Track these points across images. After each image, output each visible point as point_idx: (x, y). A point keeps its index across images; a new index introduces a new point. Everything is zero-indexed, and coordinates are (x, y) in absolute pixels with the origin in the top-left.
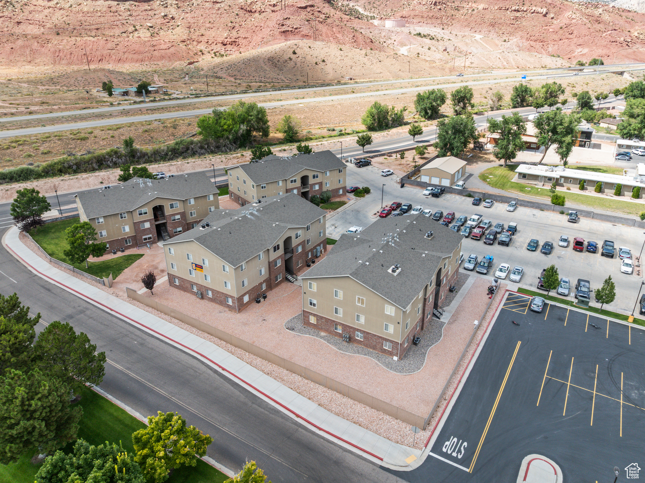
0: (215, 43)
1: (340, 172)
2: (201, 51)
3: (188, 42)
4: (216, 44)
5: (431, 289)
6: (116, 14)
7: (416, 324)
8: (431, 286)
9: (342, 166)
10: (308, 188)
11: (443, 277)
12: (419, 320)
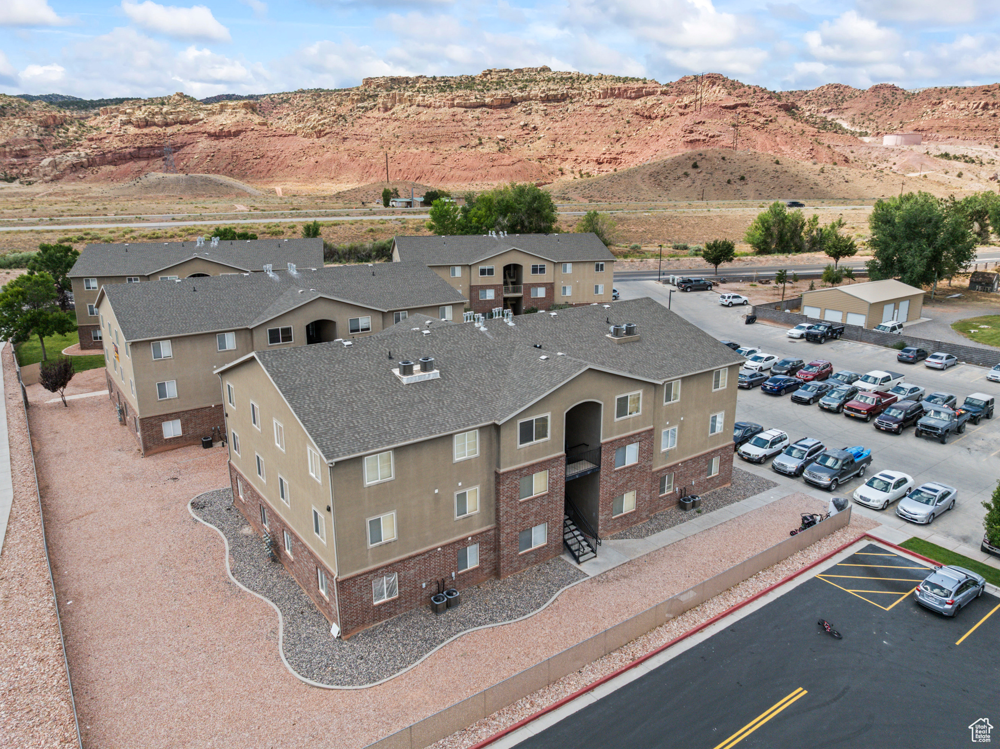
0: (586, 161)
1: (597, 270)
2: (561, 170)
3: (549, 160)
4: (588, 163)
5: (531, 453)
6: (460, 124)
7: (449, 545)
8: (535, 442)
9: (604, 258)
10: (520, 292)
11: (616, 440)
12: (470, 539)
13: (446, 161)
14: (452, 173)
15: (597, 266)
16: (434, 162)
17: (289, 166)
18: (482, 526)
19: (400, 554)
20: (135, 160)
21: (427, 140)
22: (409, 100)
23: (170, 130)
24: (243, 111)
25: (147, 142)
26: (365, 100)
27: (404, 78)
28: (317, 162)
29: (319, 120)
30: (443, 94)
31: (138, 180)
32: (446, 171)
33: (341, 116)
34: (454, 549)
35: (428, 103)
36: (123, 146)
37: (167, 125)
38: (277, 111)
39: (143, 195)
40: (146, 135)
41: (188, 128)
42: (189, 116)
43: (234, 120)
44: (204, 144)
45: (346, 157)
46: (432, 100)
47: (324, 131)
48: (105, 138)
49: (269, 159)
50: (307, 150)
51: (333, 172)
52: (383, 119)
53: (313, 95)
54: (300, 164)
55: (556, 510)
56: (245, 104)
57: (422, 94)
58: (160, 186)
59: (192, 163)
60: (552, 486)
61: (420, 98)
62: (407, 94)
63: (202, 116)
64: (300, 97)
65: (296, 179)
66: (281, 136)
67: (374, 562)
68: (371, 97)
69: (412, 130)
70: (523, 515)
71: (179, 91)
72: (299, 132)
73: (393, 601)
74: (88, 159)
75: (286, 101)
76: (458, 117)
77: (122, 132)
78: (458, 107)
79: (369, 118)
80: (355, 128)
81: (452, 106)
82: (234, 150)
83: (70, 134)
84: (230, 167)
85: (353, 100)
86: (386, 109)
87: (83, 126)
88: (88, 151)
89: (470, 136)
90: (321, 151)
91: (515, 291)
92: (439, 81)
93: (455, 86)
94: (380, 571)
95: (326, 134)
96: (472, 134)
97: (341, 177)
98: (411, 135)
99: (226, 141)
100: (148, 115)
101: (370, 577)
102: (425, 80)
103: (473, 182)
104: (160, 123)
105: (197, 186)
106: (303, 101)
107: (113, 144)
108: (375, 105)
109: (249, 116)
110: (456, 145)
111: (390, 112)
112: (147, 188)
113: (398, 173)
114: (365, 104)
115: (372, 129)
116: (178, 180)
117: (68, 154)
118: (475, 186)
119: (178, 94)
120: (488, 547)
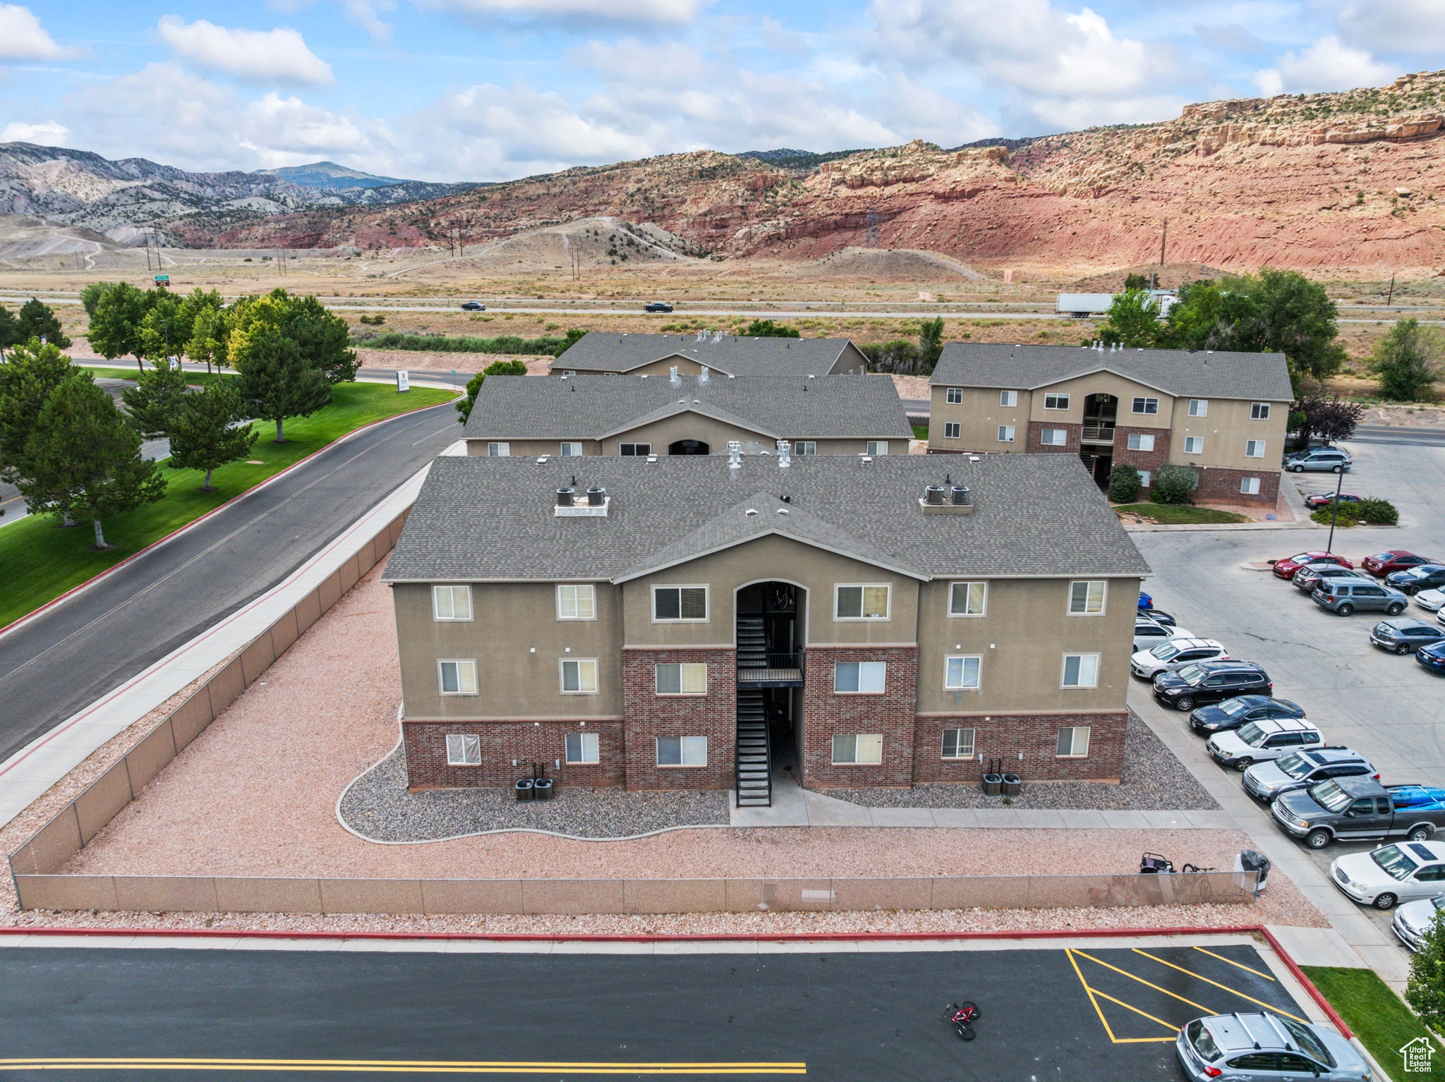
1: (1257, 416)
5: (675, 634)
6: (1329, 170)
7: (551, 723)
8: (680, 619)
9: (1270, 396)
10: (1111, 438)
11: (835, 649)
12: (583, 724)
13: (1281, 232)
14: (1287, 251)
15: (1256, 409)
16: (1260, 234)
17: (1034, 239)
18: (603, 713)
19: (482, 714)
20: (840, 230)
21: (1264, 198)
22: (1249, 136)
23: (888, 191)
24: (987, 162)
25: (858, 207)
26: (1180, 139)
27: (1251, 101)
28: (1074, 234)
29: (1103, 172)
30: (1308, 122)
31: (830, 256)
32: (1276, 249)
33: (1137, 164)
34: (559, 730)
35: (1280, 138)
36: (830, 212)
37: (887, 183)
38: (1050, 160)
39: (831, 276)
40: (859, 197)
41: (911, 187)
42: (915, 172)
43: (973, 175)
44: (927, 208)
45: (1120, 226)
46: (1287, 134)
47: (1106, 187)
48: (810, 203)
49: (1008, 230)
50: (1064, 217)
51: (1095, 249)
52: (1200, 167)
53: (1106, 134)
54: (1051, 236)
55: (721, 724)
56: (991, 152)
57: (1272, 124)
58: (855, 265)
59: (906, 236)
60: (714, 686)
61: (1268, 132)
62: (1247, 125)
63: (932, 169)
64: (1087, 138)
65: (1039, 259)
66: (1031, 196)
67: (449, 713)
68: (1190, 133)
69: (1242, 183)
70: (662, 716)
71: (917, 139)
72: (1071, 189)
73: (473, 767)
74: (787, 230)
75: (1066, 145)
76: (1328, 160)
77: (831, 195)
78: (1332, 142)
79: (1179, 166)
80: (1153, 183)
81: (1322, 141)
82: (964, 217)
83: (778, 198)
84: (955, 240)
85: (1160, 139)
86: (1209, 152)
87: (796, 187)
88: (789, 220)
89: (1342, 191)
90: (1084, 218)
91: (1103, 436)
92: (1309, 102)
93: (1335, 109)
94: (455, 727)
95: (1107, 193)
96: (1347, 188)
97: (1106, 256)
98: (1239, 191)
99: (956, 203)
100: (866, 172)
101: (442, 729)
102: (1284, 101)
103: (1321, 266)
104: (879, 182)
105: (899, 266)
106: (1089, 144)
107: (820, 209)
108: (1193, 147)
109: (995, 169)
110: (1313, 206)
111: (1213, 157)
112: (837, 268)
113: (1194, 252)
114: (1179, 145)
115: (1180, 183)
116: (877, 257)
117: (767, 223)
118: (1323, 272)
119: (915, 142)
120: (612, 743)
